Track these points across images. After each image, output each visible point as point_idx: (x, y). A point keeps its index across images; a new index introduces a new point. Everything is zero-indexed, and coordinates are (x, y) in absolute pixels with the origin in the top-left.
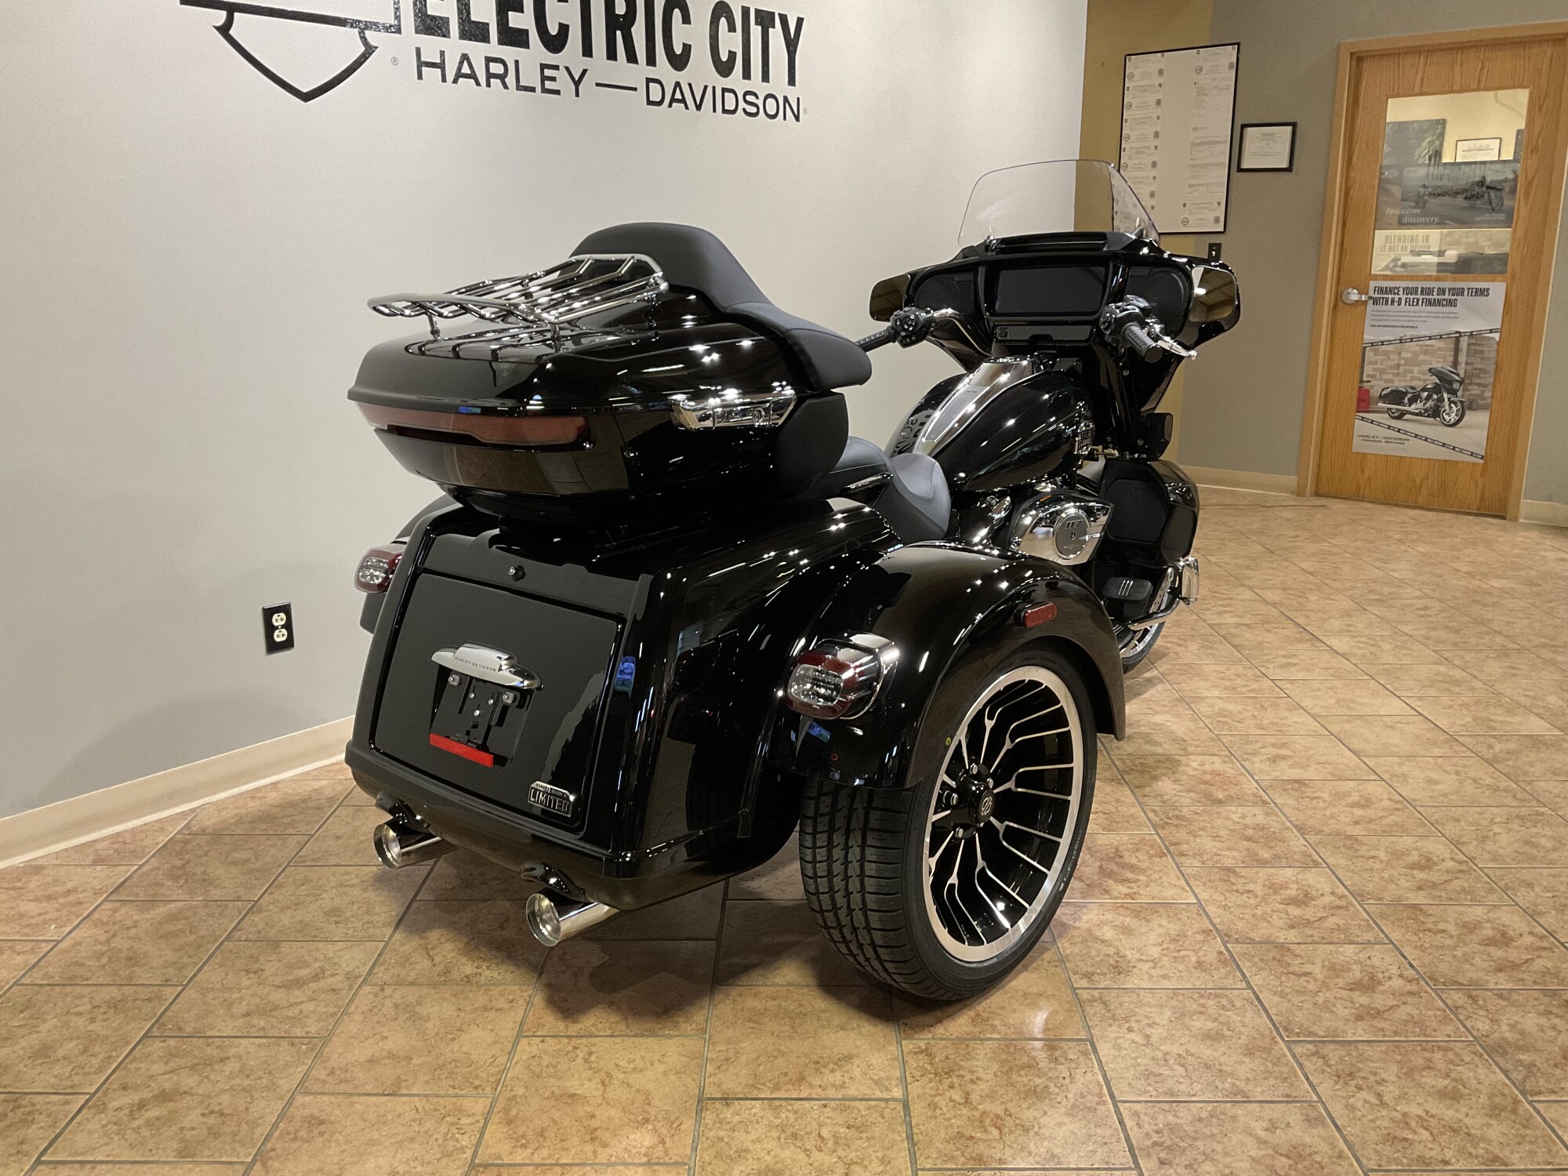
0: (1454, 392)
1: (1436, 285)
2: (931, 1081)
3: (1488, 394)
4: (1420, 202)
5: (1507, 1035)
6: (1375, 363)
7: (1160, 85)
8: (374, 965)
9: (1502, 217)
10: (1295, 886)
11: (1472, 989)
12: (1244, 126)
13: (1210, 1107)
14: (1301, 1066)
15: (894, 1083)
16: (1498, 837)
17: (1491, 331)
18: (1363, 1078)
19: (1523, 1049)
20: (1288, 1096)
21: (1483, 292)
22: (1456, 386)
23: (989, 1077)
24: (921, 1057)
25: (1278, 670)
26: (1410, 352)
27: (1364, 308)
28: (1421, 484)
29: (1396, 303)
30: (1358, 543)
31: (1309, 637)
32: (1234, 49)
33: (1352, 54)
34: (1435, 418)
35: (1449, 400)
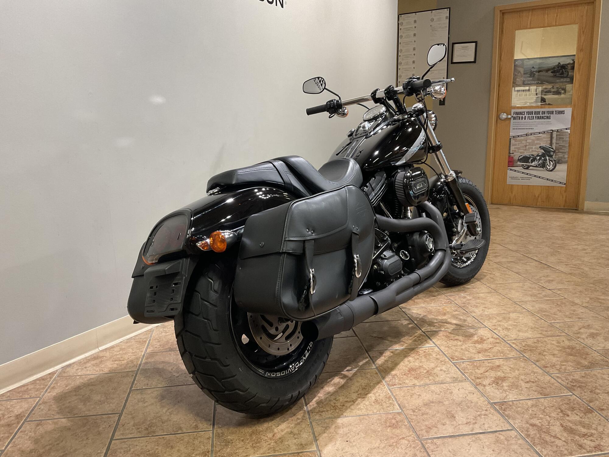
0: (551, 156)
1: (541, 110)
3: (566, 156)
4: (532, 74)
6: (516, 145)
7: (415, 27)
9: (568, 80)
12: (454, 44)
17: (566, 129)
21: (562, 112)
22: (552, 153)
25: (547, 284)
26: (531, 139)
27: (509, 121)
28: (538, 197)
29: (524, 119)
30: (527, 223)
31: (546, 266)
32: (448, 10)
33: (500, 11)
34: (543, 168)
35: (549, 159)
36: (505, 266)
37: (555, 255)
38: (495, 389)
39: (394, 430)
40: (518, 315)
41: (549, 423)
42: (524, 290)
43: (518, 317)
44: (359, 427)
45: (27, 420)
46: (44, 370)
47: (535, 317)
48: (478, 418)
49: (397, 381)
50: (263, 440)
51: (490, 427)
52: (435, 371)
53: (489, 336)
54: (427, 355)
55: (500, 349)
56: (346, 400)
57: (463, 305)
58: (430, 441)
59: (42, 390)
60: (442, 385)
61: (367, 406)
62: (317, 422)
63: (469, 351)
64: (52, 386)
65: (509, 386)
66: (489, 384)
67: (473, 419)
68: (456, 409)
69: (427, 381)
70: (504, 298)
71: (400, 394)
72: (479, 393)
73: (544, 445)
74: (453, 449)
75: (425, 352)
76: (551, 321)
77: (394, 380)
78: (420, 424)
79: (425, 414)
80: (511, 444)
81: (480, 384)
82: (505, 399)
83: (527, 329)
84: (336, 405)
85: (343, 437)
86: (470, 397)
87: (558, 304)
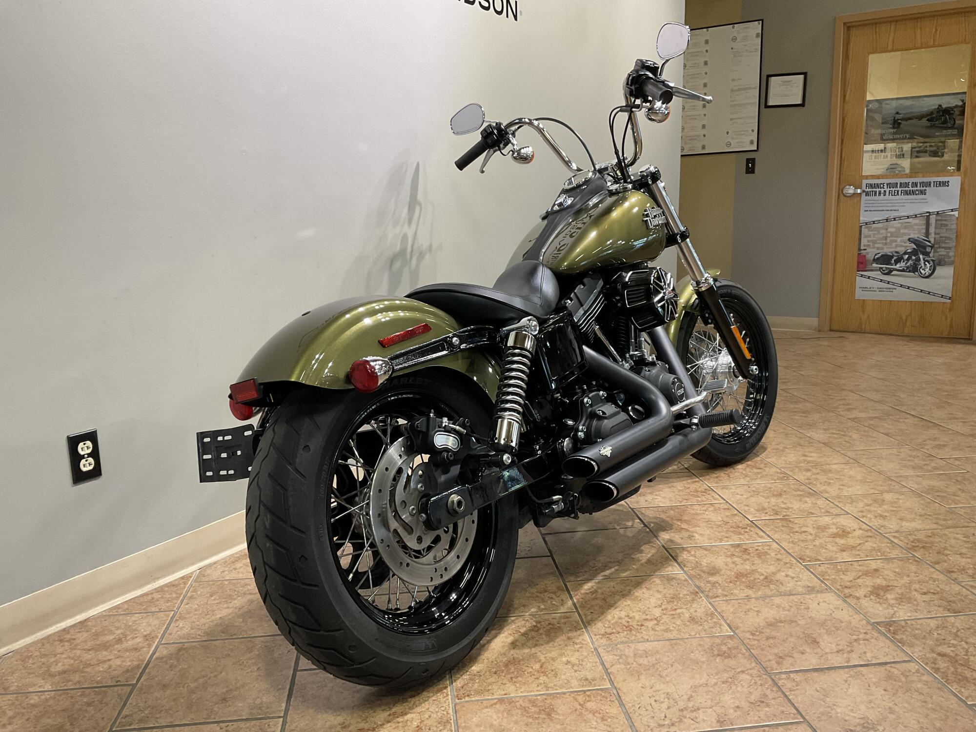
0: (927, 254)
1: (911, 180)
3: (952, 254)
4: (896, 124)
6: (869, 236)
7: (707, 51)
9: (955, 132)
17: (952, 210)
21: (945, 184)
22: (928, 249)
25: (936, 450)
26: (894, 227)
27: (859, 198)
28: (906, 319)
29: (882, 195)
30: (893, 359)
31: (932, 424)
32: (758, 23)
33: (844, 24)
34: (914, 273)
36: (866, 424)
37: (943, 407)
38: (877, 603)
39: (726, 661)
40: (897, 496)
41: (967, 651)
42: (902, 460)
43: (897, 499)
44: (671, 657)
45: (162, 642)
46: (173, 573)
47: (924, 500)
48: (855, 644)
49: (720, 591)
50: (526, 673)
51: (876, 658)
52: (778, 577)
53: (856, 526)
54: (761, 555)
55: (874, 545)
56: (644, 617)
57: (806, 481)
58: (784, 676)
59: (176, 601)
60: (791, 597)
61: (679, 626)
62: (604, 647)
63: (826, 549)
64: (189, 594)
65: (896, 599)
66: (865, 596)
67: (847, 645)
68: (818, 631)
69: (768, 591)
70: (871, 472)
71: (728, 609)
72: (850, 609)
73: (962, 683)
74: (822, 688)
75: (757, 550)
76: (951, 505)
77: (715, 590)
78: (765, 652)
79: (771, 638)
80: (912, 681)
81: (851, 595)
82: (892, 617)
83: (912, 516)
84: (631, 624)
85: (649, 669)
86: (838, 614)
87: (957, 481)
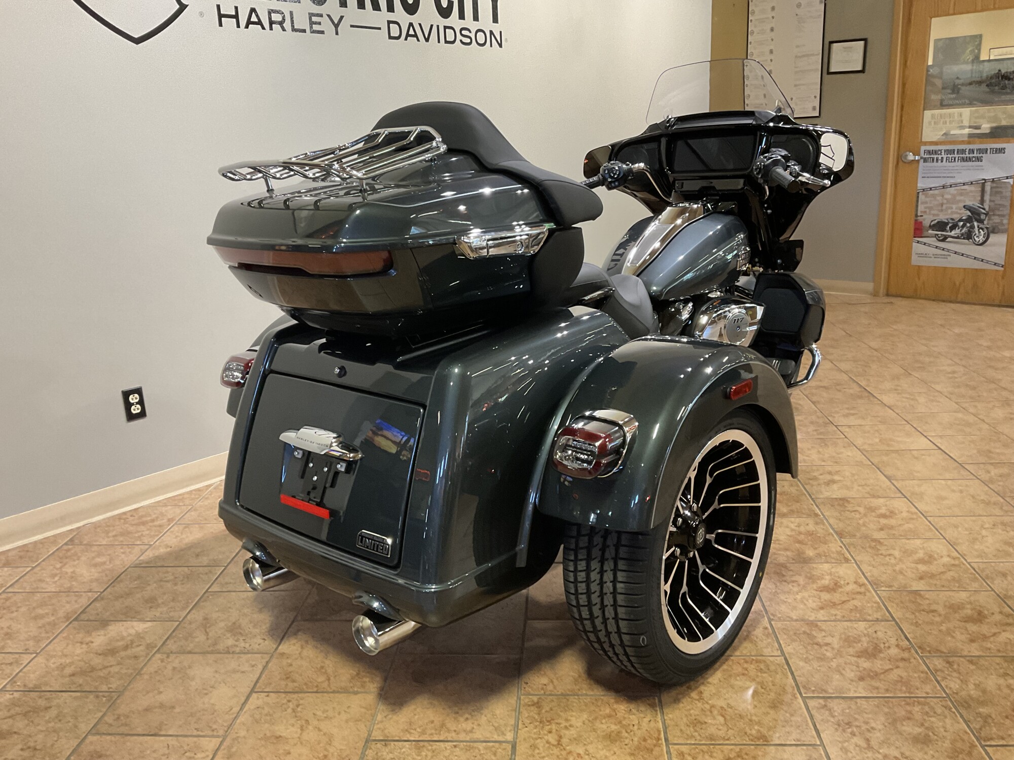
1: (967, 147)
2: (536, 727)
4: (955, 89)
5: (972, 692)
6: (926, 203)
7: (773, 17)
8: (168, 638)
10: (828, 577)
11: (950, 657)
12: (831, 43)
13: (737, 749)
14: (812, 717)
15: (509, 729)
16: (985, 539)
17: (1007, 178)
18: (857, 726)
19: (983, 703)
20: (798, 740)
21: (1001, 151)
22: (983, 217)
23: (579, 724)
24: (532, 708)
26: (950, 194)
27: (918, 164)
28: (960, 286)
29: (940, 161)
34: (968, 240)
35: (978, 227)
